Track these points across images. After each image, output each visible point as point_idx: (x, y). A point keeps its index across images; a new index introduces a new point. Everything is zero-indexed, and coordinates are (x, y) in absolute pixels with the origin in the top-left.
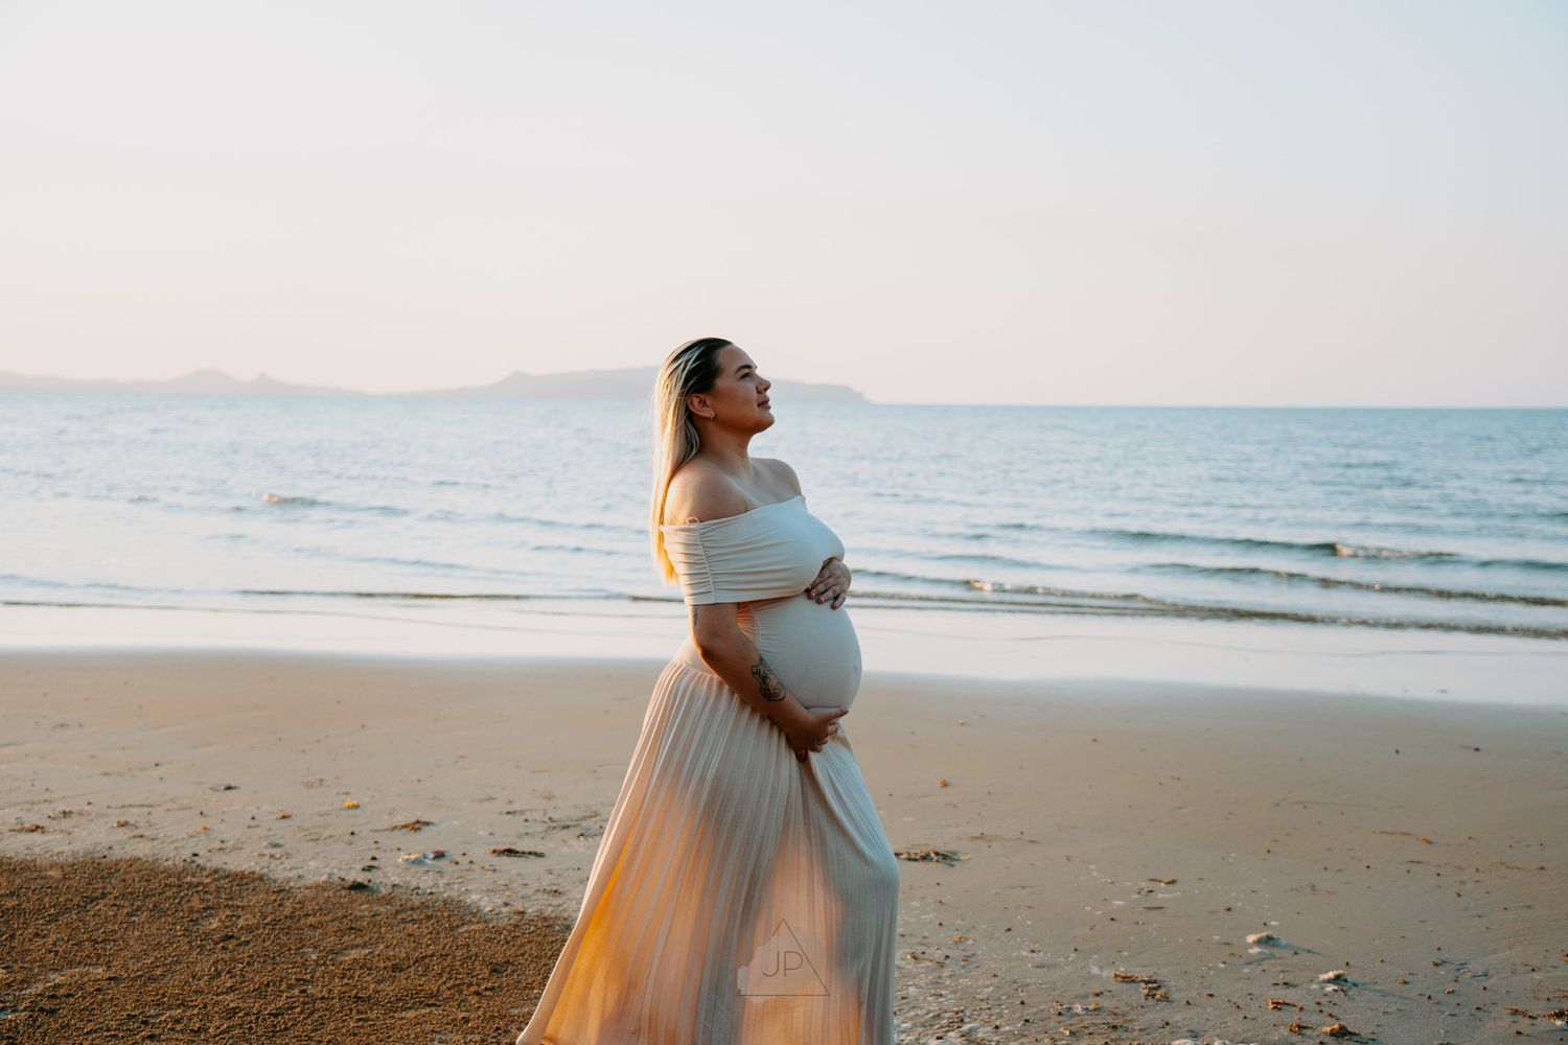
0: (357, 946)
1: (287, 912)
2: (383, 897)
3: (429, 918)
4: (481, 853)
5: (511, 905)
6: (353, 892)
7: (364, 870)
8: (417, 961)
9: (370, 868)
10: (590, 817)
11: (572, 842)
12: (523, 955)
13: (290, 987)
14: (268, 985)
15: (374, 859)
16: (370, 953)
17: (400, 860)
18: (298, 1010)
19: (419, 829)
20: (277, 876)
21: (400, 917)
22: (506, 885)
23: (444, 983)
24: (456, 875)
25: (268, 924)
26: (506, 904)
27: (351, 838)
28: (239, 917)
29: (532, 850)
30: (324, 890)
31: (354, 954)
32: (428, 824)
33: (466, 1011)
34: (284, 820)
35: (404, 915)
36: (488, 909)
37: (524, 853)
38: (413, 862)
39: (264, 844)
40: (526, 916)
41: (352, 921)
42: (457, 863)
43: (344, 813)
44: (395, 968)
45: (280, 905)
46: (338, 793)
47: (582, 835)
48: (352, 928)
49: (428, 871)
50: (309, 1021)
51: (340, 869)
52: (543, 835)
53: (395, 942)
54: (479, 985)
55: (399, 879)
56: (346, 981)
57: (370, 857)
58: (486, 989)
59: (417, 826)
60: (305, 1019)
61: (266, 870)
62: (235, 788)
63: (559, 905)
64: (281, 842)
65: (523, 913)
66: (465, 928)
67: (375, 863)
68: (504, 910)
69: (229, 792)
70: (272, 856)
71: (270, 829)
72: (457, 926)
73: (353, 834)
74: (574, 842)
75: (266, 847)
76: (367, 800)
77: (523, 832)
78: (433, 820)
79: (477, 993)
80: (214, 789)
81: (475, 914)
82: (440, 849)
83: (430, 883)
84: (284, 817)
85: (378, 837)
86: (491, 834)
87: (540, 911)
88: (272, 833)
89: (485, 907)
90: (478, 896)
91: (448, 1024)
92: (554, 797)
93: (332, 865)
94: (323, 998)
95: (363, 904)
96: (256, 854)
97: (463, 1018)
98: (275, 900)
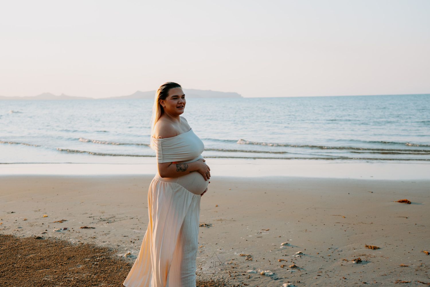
0: (33, 254)
1: (16, 245)
2: (45, 241)
3: (56, 246)
4: (77, 228)
5: (80, 242)
6: (37, 239)
7: (42, 233)
8: (48, 257)
9: (44, 233)
10: (112, 218)
11: (104, 224)
12: (78, 254)
13: (10, 265)
14: (4, 264)
15: (46, 230)
16: (35, 255)
17: (54, 231)
18: (9, 271)
19: (63, 222)
20: (17, 236)
21: (48, 246)
22: (81, 236)
23: (53, 262)
24: (69, 234)
25: (10, 249)
26: (79, 241)
27: (42, 225)
28: (2, 247)
29: (92, 227)
30: (29, 239)
31: (31, 256)
32: (65, 221)
33: (57, 269)
34: (25, 221)
35: (49, 245)
36: (74, 243)
37: (89, 228)
38: (57, 231)
39: (17, 227)
40: (84, 244)
41: (34, 247)
42: (70, 231)
43: (43, 219)
44: (41, 259)
45: (15, 244)
46: (43, 213)
47: (108, 222)
48: (33, 249)
49: (60, 233)
50: (11, 273)
51: (36, 233)
52: (97, 223)
53: (44, 252)
54: (63, 263)
55: (51, 236)
56: (26, 263)
57: (45, 230)
58: (64, 264)
59: (62, 221)
60: (10, 273)
61: (14, 234)
62: (14, 212)
63: (94, 241)
64: (21, 227)
65: (83, 243)
66: (65, 248)
67: (46, 232)
68: (78, 243)
69: (12, 214)
70: (18, 231)
71: (20, 223)
72: (63, 248)
73: (43, 224)
74: (105, 225)
75: (17, 228)
76: (51, 215)
77: (92, 222)
78: (67, 220)
79: (61, 265)
80: (8, 213)
81: (70, 244)
82: (66, 227)
83: (60, 236)
84: (25, 220)
85: (49, 225)
86: (82, 223)
87: (88, 243)
88: (20, 224)
89: (73, 242)
90: (72, 240)
91: (50, 273)
92: (104, 212)
93: (34, 233)
94: (18, 267)
95: (39, 242)
96: (13, 230)
97: (55, 271)
98: (14, 242)
